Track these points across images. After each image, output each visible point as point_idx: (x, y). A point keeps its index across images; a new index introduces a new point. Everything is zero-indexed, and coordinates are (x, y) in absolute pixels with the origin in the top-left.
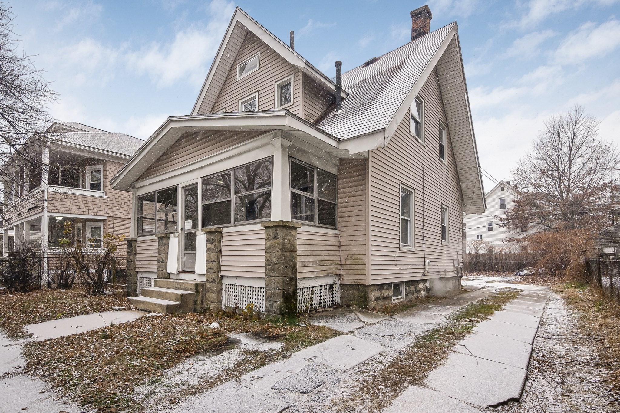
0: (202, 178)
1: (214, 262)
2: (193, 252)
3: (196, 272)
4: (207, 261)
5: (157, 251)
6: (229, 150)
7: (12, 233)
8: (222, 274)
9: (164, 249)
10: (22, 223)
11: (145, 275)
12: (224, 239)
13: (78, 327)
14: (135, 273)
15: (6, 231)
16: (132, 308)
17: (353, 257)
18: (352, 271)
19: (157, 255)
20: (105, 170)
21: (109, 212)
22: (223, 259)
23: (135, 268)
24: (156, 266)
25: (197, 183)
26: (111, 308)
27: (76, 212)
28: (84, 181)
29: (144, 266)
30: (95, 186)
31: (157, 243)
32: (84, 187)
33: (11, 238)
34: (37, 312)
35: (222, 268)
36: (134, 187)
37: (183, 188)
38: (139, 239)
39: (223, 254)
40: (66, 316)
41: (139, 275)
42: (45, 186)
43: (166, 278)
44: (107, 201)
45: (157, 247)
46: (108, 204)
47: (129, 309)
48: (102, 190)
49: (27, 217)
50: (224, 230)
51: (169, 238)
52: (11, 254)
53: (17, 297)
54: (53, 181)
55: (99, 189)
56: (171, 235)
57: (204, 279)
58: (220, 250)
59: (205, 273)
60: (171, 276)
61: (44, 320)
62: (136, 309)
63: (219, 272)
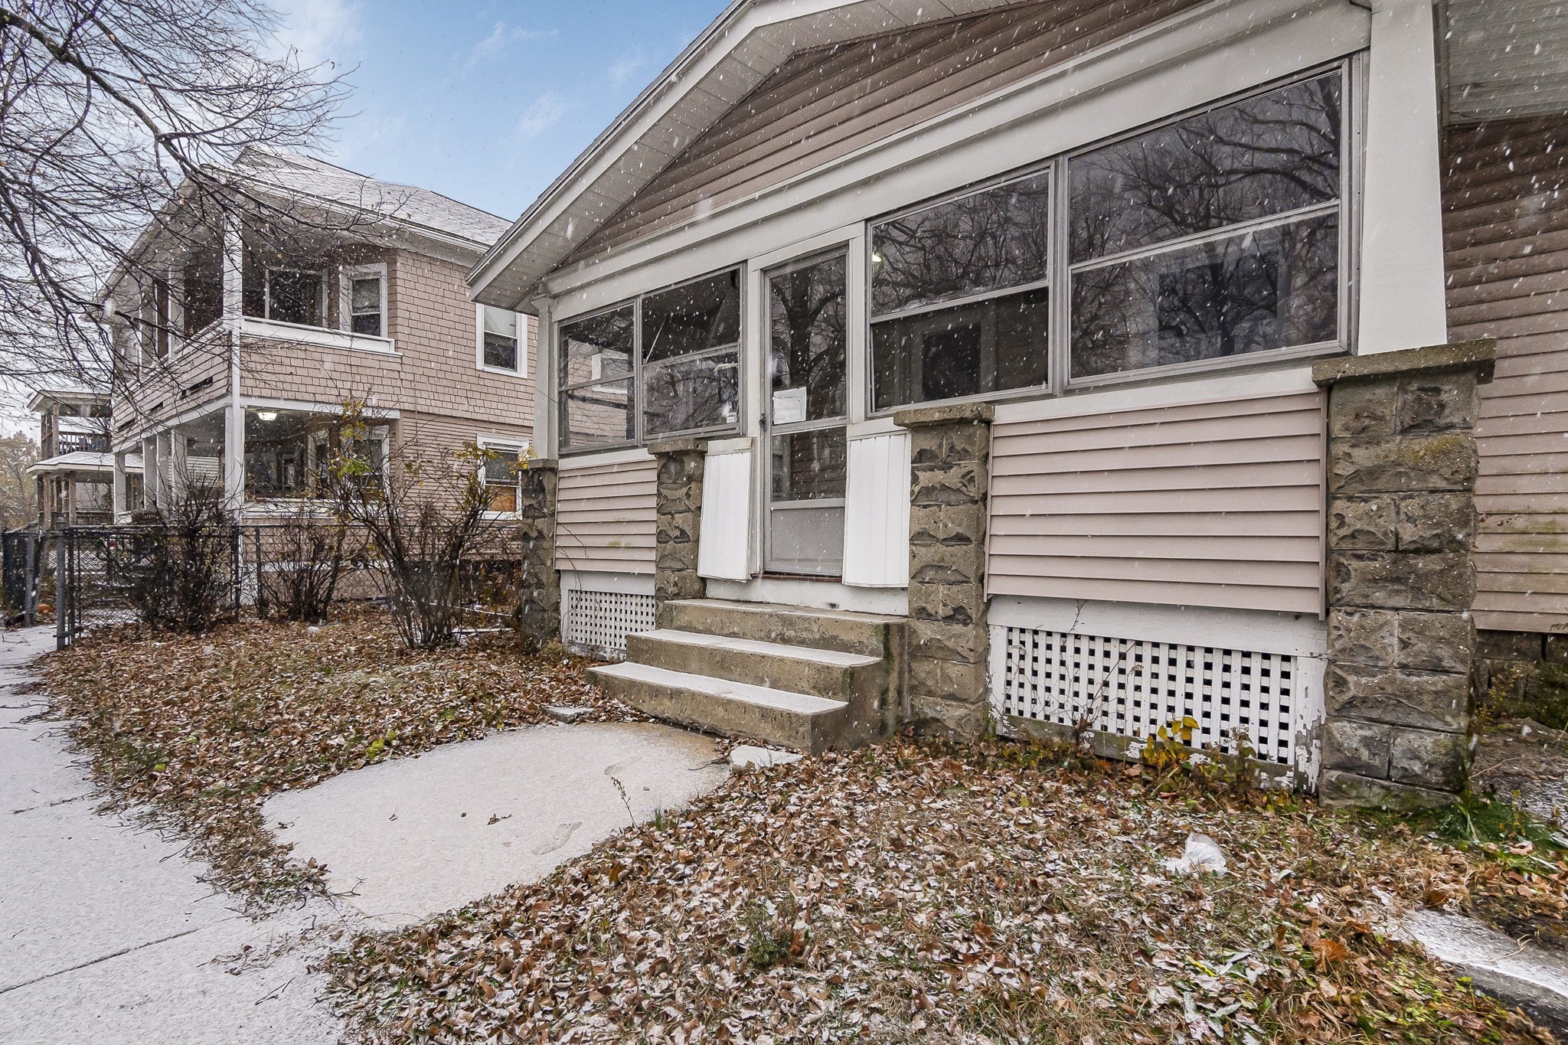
0: (867, 220)
1: (960, 539)
2: (833, 502)
3: (848, 579)
4: (918, 537)
5: (653, 502)
6: (1063, 74)
7: (133, 463)
8: (994, 587)
9: (688, 495)
10: (167, 432)
11: (589, 585)
12: (999, 449)
13: (494, 820)
14: (553, 577)
15: (121, 456)
16: (624, 714)
17: (1520, 523)
18: (1511, 578)
19: (653, 515)
20: (392, 278)
21: (404, 399)
22: (998, 527)
23: (554, 560)
24: (652, 556)
25: (845, 245)
26: (545, 712)
27: (319, 398)
28: (333, 306)
29: (592, 554)
30: (366, 324)
31: (653, 476)
32: (333, 323)
33: (133, 481)
34: (286, 732)
35: (994, 567)
36: (547, 291)
37: (764, 271)
38: (564, 464)
39: (997, 507)
40: (398, 751)
41: (568, 584)
42: (235, 322)
43: (694, 598)
44: (398, 367)
45: (653, 489)
46: (403, 376)
47: (613, 717)
48: (384, 336)
49: (182, 413)
50: (1003, 414)
51: (702, 455)
52: (138, 519)
53: (181, 653)
54: (253, 306)
55: (376, 331)
56: (712, 445)
57: (899, 607)
58: (985, 495)
59: (903, 580)
60: (712, 590)
61: (325, 773)
62: (641, 718)
63: (981, 579)
